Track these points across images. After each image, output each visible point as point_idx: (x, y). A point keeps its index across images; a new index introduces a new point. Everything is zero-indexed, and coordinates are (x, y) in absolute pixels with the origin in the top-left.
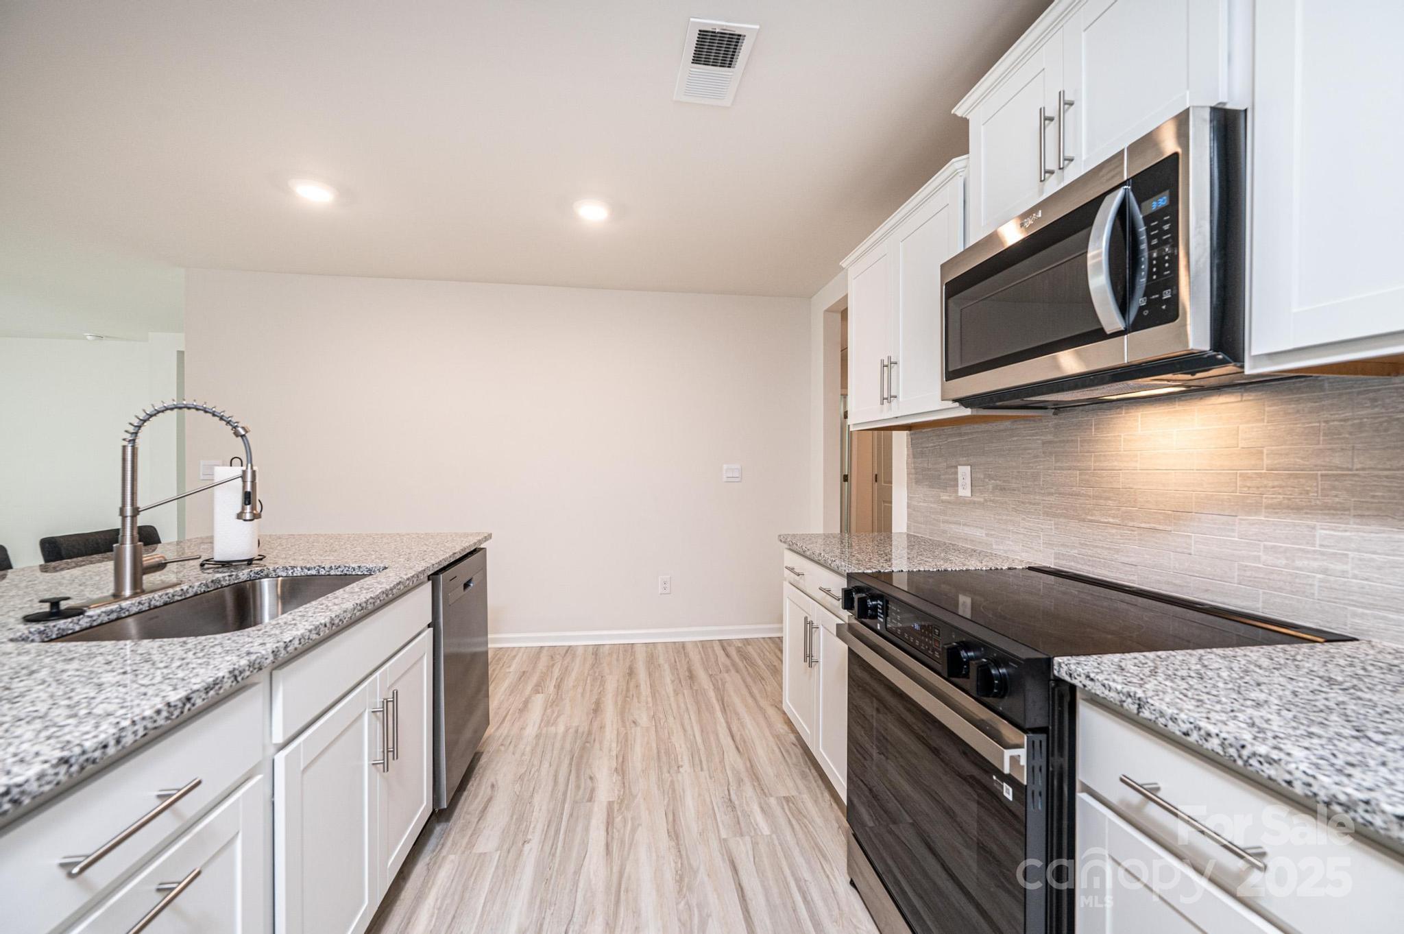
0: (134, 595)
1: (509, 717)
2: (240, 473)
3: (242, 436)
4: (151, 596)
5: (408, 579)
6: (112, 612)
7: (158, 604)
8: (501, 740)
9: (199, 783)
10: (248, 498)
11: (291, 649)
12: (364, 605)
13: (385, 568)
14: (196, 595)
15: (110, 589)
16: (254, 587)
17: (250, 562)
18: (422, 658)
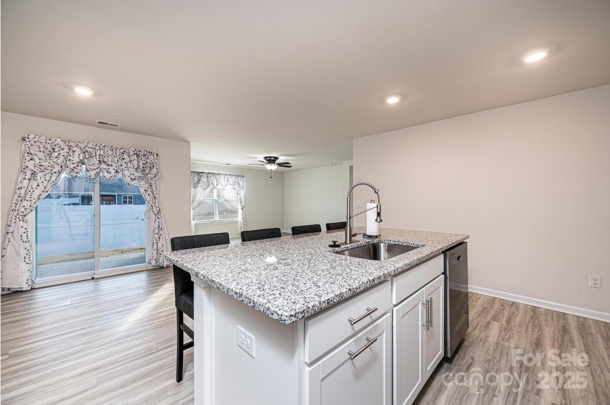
0: (350, 243)
1: (478, 328)
2: (376, 206)
3: (377, 193)
4: (354, 244)
5: (435, 251)
6: (346, 247)
7: (355, 247)
8: (475, 337)
9: (377, 309)
10: (379, 214)
11: (399, 271)
12: (420, 259)
13: (424, 245)
14: (364, 246)
15: (344, 241)
16: (378, 245)
17: (376, 237)
18: (440, 287)
